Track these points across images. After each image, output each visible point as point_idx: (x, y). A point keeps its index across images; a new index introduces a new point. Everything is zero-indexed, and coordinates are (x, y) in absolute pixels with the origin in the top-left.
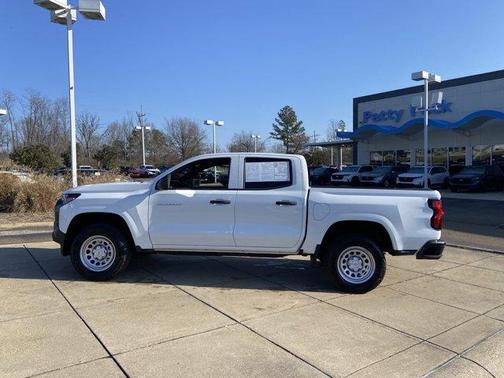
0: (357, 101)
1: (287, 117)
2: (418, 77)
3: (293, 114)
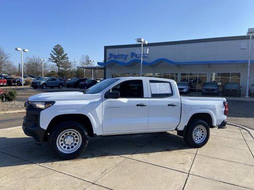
0: (106, 48)
1: (59, 51)
2: (139, 40)
3: (62, 49)
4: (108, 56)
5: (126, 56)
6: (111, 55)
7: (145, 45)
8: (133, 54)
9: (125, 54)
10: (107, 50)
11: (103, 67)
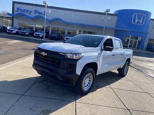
4: (15, 9)
5: (31, 12)
6: (18, 9)
7: (48, 7)
8: (36, 11)
9: (30, 10)
10: (15, 4)
11: (11, 17)
